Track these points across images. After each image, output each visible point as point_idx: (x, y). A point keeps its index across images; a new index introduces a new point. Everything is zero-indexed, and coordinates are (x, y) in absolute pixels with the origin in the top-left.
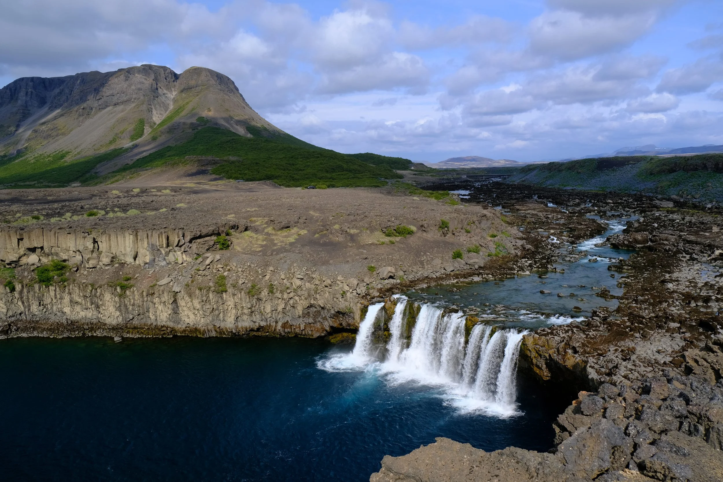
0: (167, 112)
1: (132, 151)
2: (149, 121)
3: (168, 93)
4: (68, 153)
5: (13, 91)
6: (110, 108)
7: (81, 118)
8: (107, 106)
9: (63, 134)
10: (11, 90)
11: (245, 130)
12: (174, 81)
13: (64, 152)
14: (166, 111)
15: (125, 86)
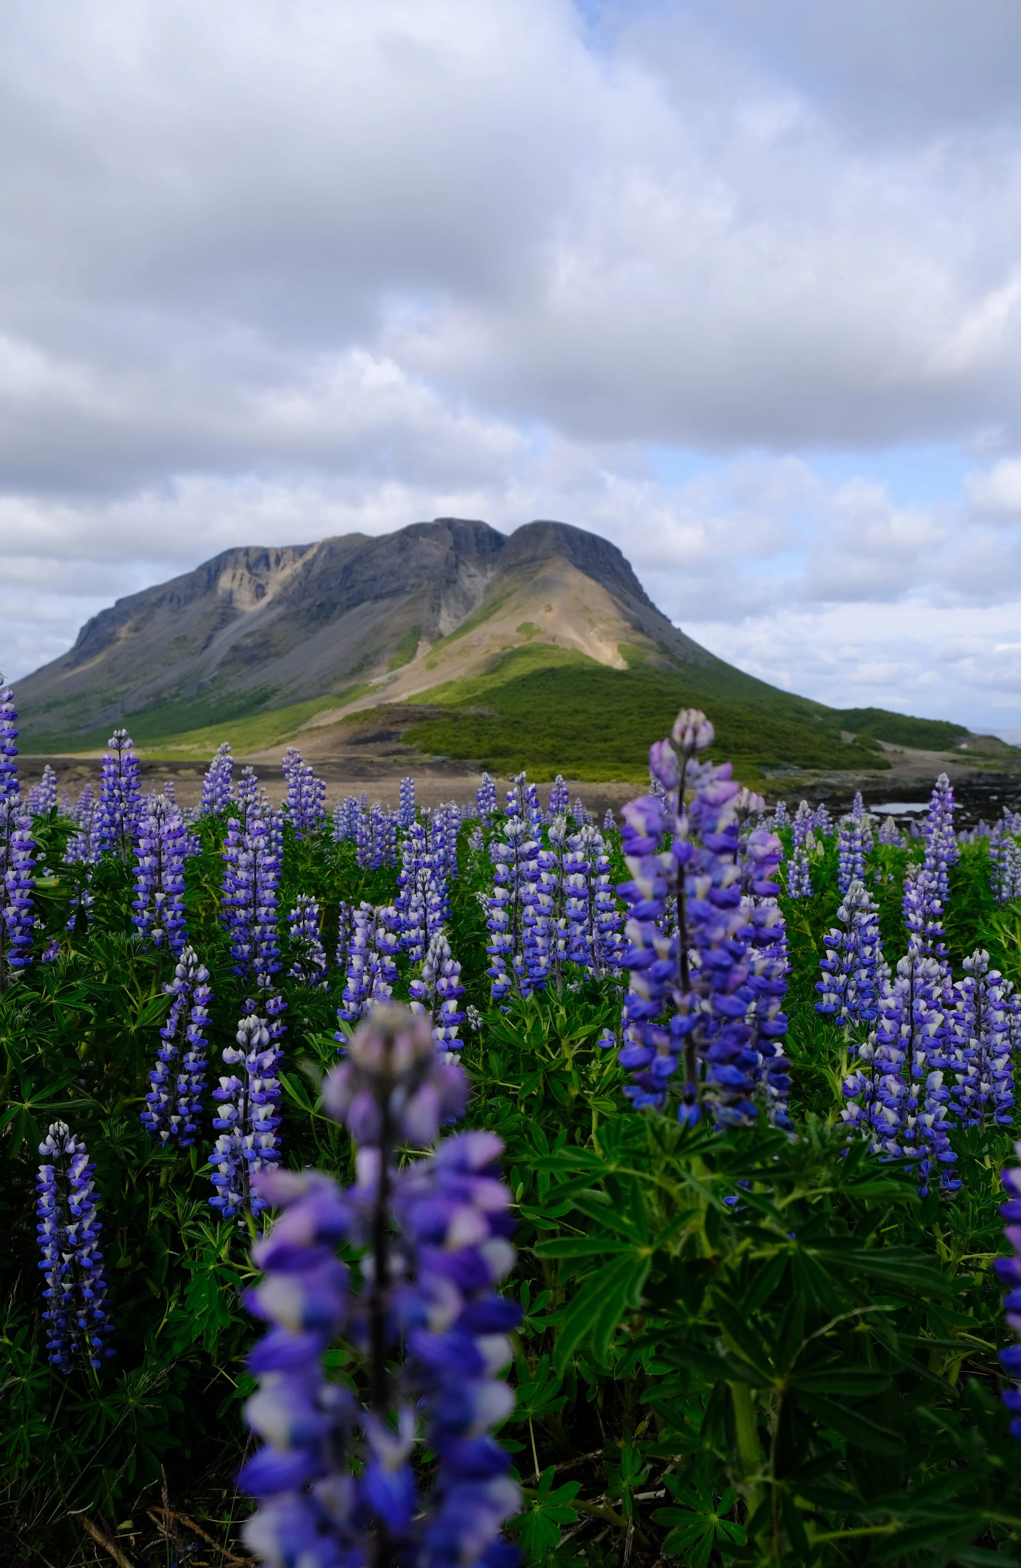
0: (470, 613)
1: (383, 690)
2: (431, 629)
3: (478, 573)
4: (275, 691)
5: (213, 572)
6: (366, 605)
7: (313, 625)
8: (362, 601)
9: (278, 655)
10: (209, 570)
11: (616, 650)
12: (493, 550)
13: (269, 689)
14: (468, 610)
15: (399, 561)
